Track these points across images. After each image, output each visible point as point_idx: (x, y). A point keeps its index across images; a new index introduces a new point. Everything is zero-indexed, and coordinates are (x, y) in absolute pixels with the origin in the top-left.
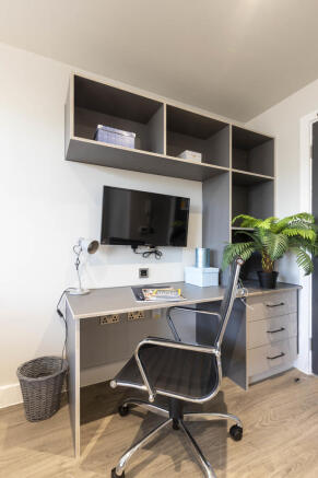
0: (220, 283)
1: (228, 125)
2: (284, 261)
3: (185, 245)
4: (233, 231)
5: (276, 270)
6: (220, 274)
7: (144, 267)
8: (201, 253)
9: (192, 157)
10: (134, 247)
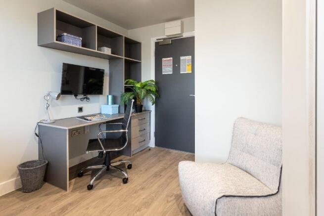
0: (119, 112)
1: (122, 36)
2: (145, 100)
3: (102, 94)
4: (125, 87)
5: (142, 104)
6: (119, 107)
7: (80, 106)
8: (110, 97)
9: (107, 51)
10: (76, 96)
